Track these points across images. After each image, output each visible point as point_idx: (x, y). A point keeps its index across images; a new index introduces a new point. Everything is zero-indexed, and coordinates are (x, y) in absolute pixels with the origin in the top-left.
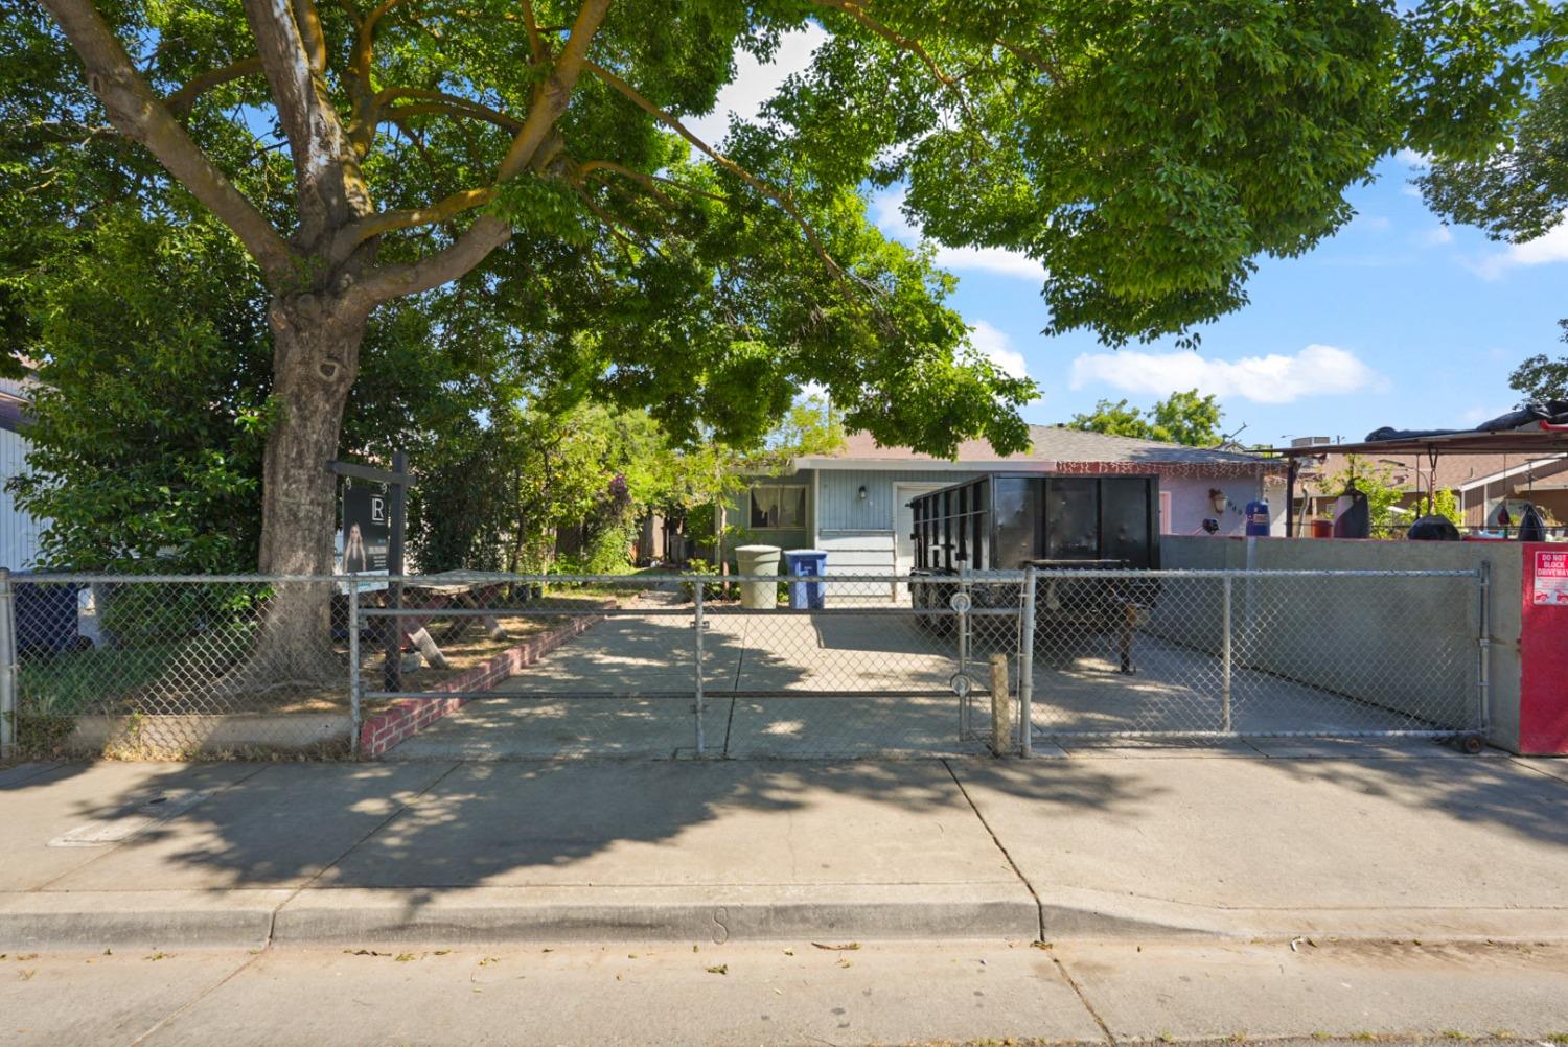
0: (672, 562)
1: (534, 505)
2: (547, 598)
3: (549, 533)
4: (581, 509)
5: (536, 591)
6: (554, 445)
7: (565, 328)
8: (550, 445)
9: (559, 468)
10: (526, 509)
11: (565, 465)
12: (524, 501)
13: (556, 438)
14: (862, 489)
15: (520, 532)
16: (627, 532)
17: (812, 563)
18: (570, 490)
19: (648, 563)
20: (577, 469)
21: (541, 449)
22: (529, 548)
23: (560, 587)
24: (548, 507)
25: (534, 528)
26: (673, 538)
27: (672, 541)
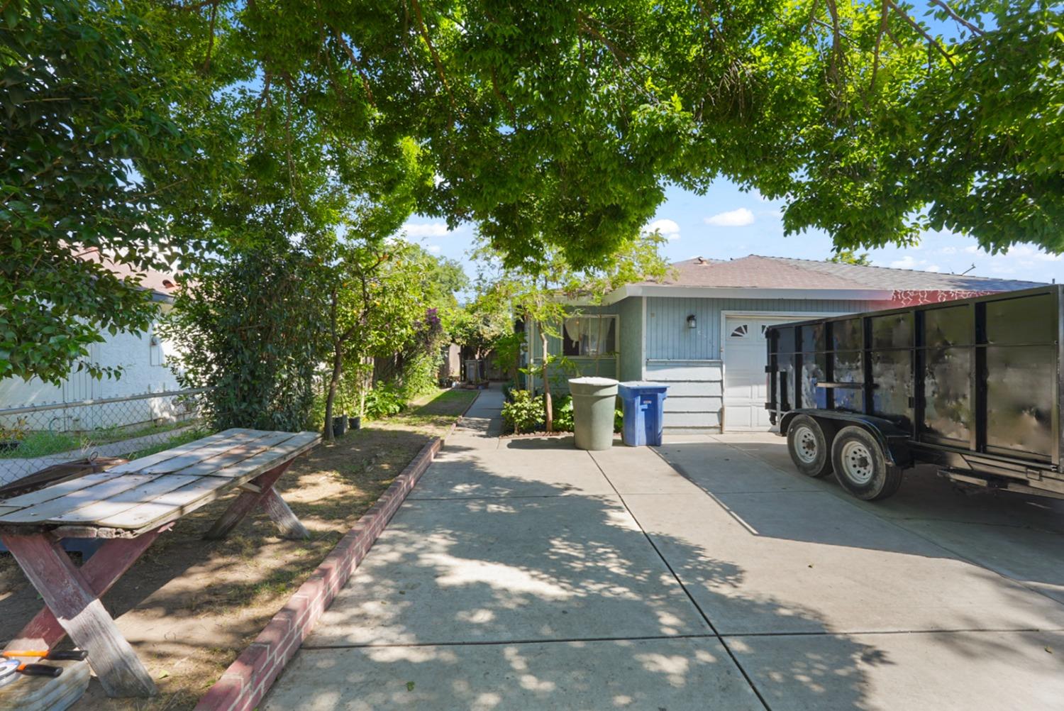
0: (470, 383)
1: (351, 332)
2: (366, 430)
3: (366, 361)
4: (401, 338)
5: (354, 422)
6: (372, 270)
7: (387, 135)
8: (368, 270)
9: (378, 294)
10: (343, 337)
11: (384, 292)
12: (341, 330)
13: (374, 262)
14: (691, 318)
15: (336, 361)
16: (435, 358)
17: (652, 396)
18: (389, 318)
19: (449, 384)
20: (397, 296)
21: (357, 273)
22: (347, 377)
23: (376, 415)
24: (366, 336)
25: (352, 357)
26: (468, 362)
27: (467, 364)
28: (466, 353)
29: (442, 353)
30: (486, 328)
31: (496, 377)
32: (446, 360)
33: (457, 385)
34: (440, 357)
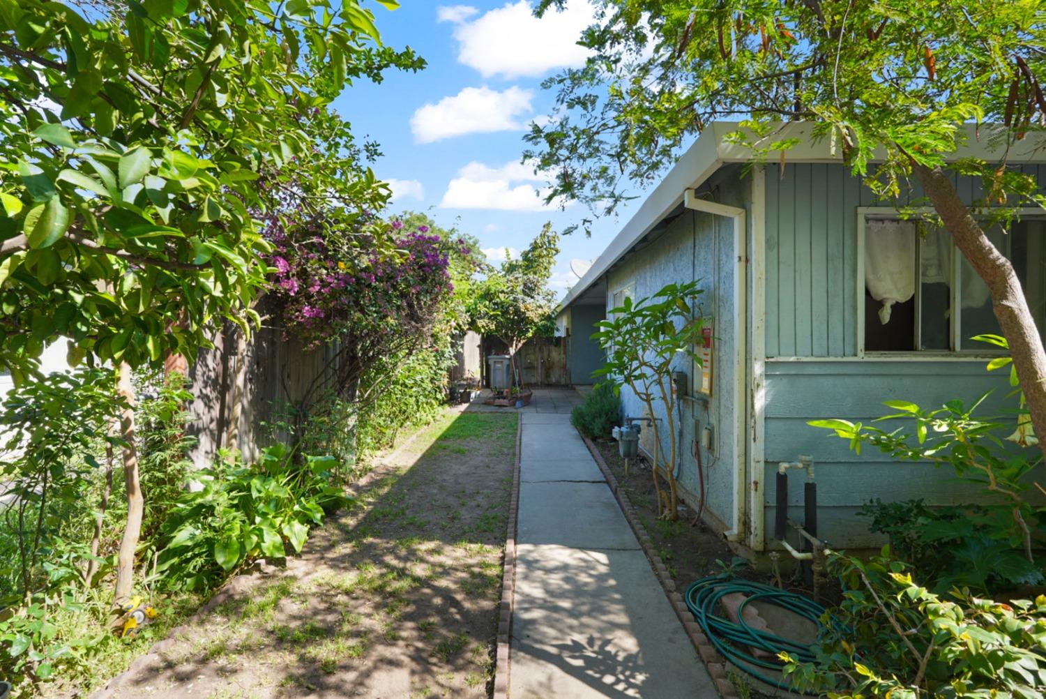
26: (493, 358)
27: (491, 362)
28: (490, 345)
29: (453, 345)
30: (529, 300)
31: (533, 380)
32: (459, 357)
33: (478, 397)
34: (448, 351)
